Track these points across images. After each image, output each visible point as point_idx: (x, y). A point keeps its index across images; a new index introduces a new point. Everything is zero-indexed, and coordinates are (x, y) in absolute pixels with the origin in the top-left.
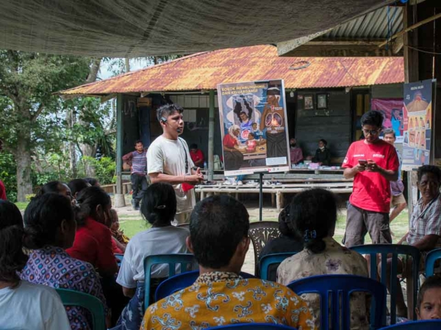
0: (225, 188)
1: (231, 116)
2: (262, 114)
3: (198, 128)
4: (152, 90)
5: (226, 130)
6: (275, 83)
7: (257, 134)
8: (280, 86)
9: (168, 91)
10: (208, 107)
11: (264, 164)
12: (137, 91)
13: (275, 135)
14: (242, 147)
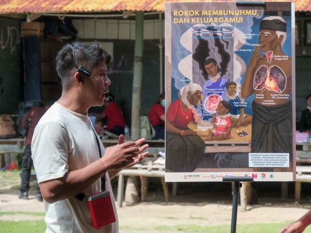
0: (157, 169)
1: (187, 66)
2: (248, 66)
3: (117, 72)
4: (44, 11)
5: (175, 92)
6: (279, 9)
7: (236, 104)
8: (287, 14)
9: (70, 13)
10: (133, 37)
11: (243, 164)
12: (22, 12)
13: (269, 109)
14: (203, 128)
